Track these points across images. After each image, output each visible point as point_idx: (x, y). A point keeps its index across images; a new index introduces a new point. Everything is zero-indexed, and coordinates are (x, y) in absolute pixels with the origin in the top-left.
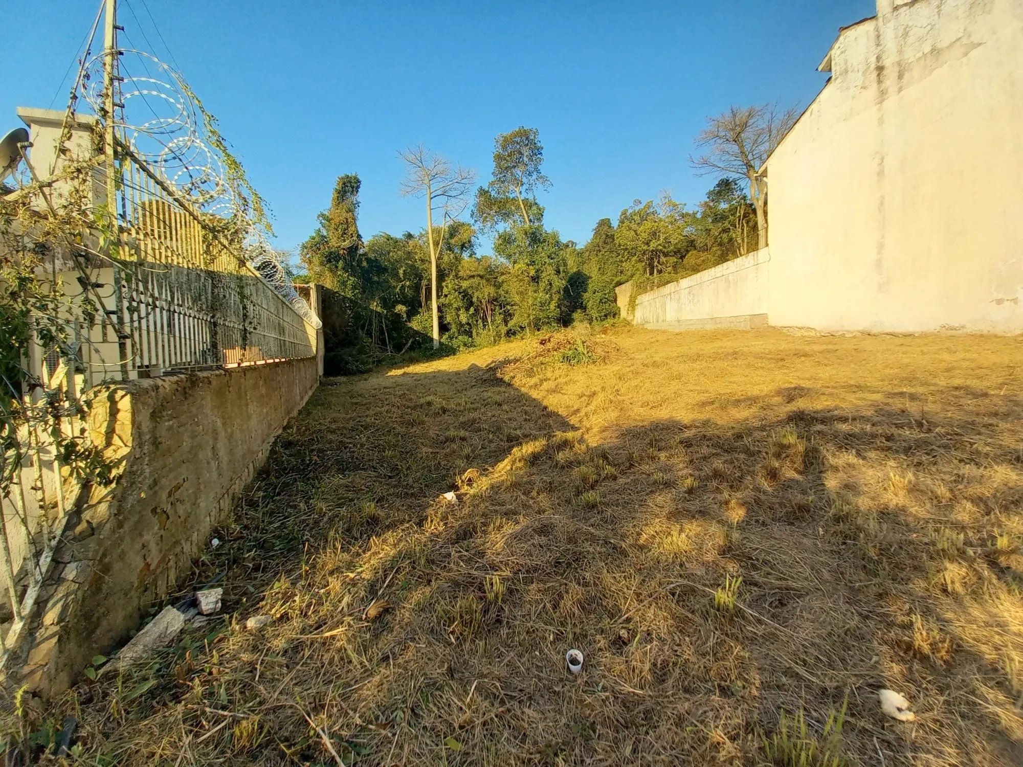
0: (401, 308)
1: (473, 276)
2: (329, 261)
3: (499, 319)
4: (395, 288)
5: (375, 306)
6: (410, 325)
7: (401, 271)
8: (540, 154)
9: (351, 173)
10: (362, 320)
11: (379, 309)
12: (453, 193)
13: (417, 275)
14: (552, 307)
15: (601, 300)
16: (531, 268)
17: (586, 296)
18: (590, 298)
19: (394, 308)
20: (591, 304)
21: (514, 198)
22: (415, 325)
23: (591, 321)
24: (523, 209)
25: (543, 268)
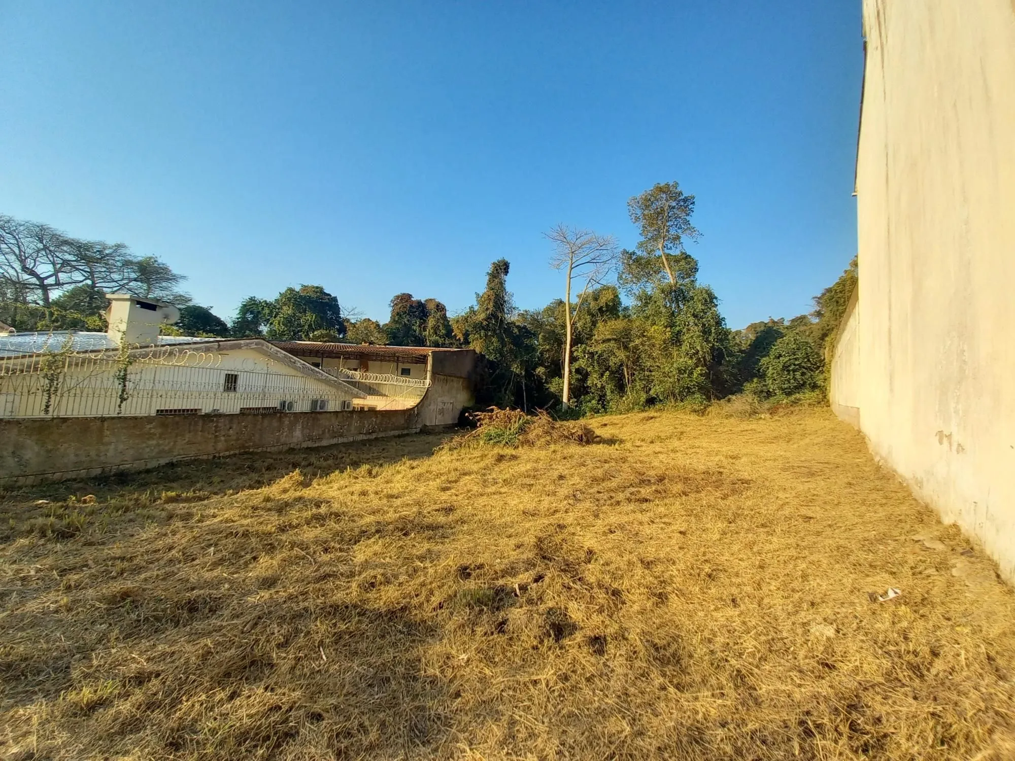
0: (541, 370)
1: (608, 340)
2: (477, 331)
3: (639, 386)
4: (537, 351)
5: (516, 368)
6: (547, 386)
8: (693, 203)
9: (501, 258)
10: (501, 379)
11: (518, 371)
12: (601, 260)
13: (557, 340)
14: (695, 375)
15: (785, 368)
16: (668, 329)
17: (764, 360)
18: (770, 364)
19: (534, 369)
20: (770, 371)
21: (660, 257)
22: (553, 388)
23: (769, 395)
24: (666, 266)
25: (685, 330)
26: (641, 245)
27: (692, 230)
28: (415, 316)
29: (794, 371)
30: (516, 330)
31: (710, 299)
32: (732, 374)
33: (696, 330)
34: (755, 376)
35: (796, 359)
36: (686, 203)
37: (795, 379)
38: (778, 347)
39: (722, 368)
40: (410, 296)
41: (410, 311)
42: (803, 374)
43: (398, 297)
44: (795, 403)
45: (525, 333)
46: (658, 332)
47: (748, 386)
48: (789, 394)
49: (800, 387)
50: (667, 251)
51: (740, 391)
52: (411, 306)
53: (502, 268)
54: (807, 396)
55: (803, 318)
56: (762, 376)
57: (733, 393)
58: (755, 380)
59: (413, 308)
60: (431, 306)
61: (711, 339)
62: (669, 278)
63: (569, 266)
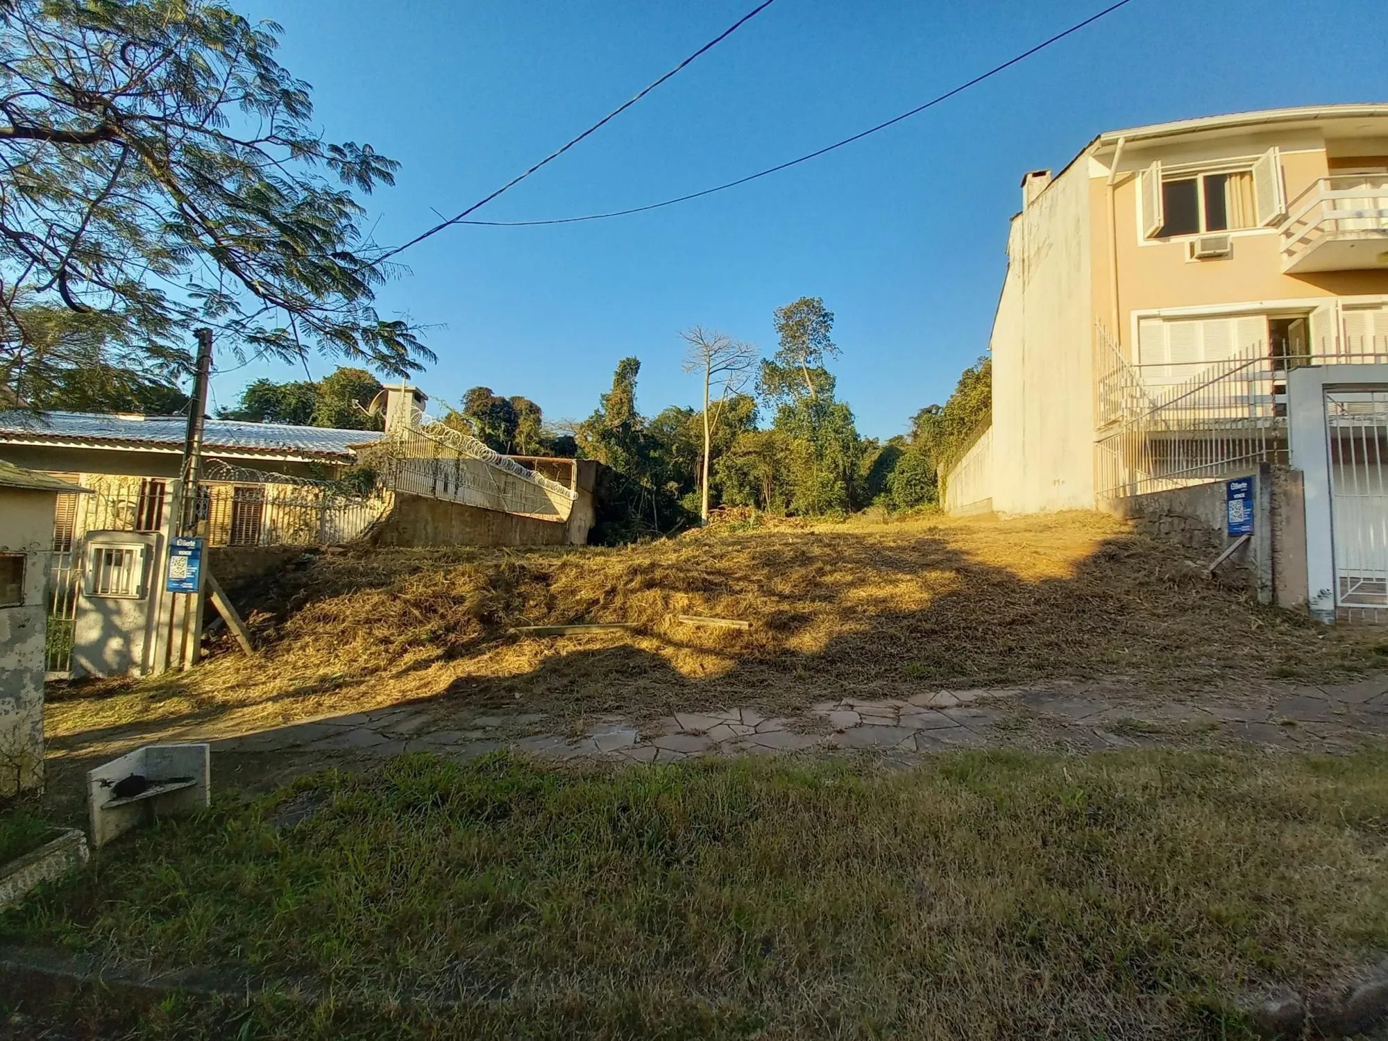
0: (673, 485)
1: (750, 453)
2: (603, 438)
3: (779, 500)
4: (668, 464)
5: (645, 482)
6: (680, 503)
7: (674, 448)
8: (832, 320)
9: (631, 356)
10: (631, 494)
11: (649, 486)
12: (736, 366)
13: (692, 452)
14: (836, 489)
15: (909, 482)
16: (812, 443)
17: (890, 476)
18: (895, 479)
19: (666, 484)
20: (896, 486)
21: (800, 369)
22: (687, 503)
23: (895, 507)
24: (808, 380)
25: (827, 444)
26: (779, 354)
27: (833, 347)
28: (498, 417)
29: (915, 485)
30: (642, 440)
31: (847, 417)
32: (864, 489)
33: (836, 446)
34: (881, 491)
35: (917, 475)
36: (826, 319)
37: (916, 493)
38: (901, 464)
39: (855, 483)
40: (489, 391)
41: (492, 411)
42: (922, 488)
43: (473, 391)
44: (918, 513)
45: (653, 442)
46: (800, 445)
47: (876, 500)
48: (912, 506)
49: (919, 500)
50: (808, 365)
51: (870, 504)
52: (493, 405)
53: (630, 368)
54: (924, 506)
55: (901, 437)
56: (889, 491)
57: (867, 506)
58: (883, 494)
59: (497, 407)
60: (518, 406)
61: (850, 453)
62: (810, 391)
63: (706, 372)
